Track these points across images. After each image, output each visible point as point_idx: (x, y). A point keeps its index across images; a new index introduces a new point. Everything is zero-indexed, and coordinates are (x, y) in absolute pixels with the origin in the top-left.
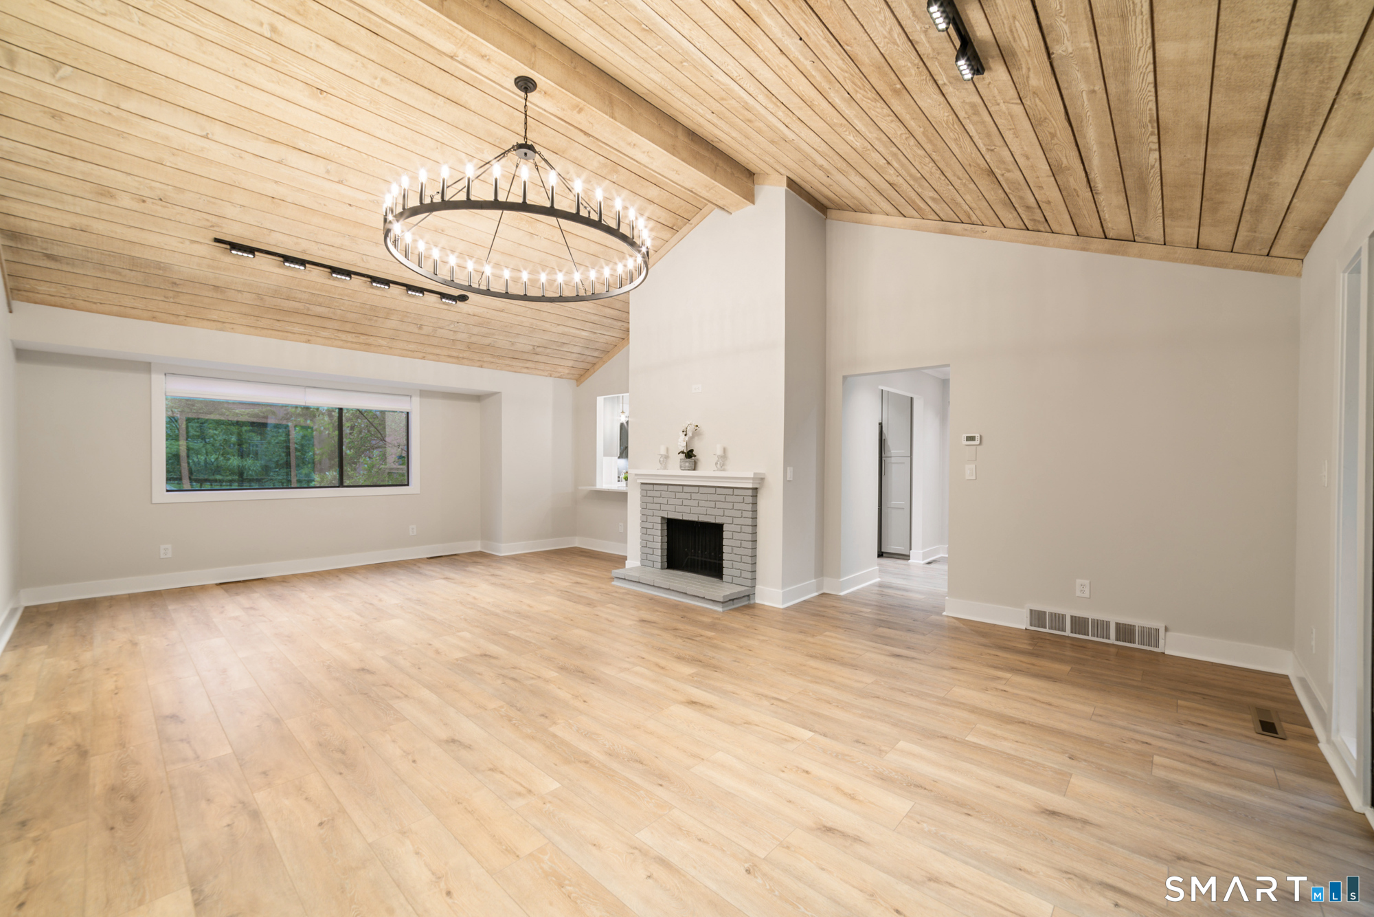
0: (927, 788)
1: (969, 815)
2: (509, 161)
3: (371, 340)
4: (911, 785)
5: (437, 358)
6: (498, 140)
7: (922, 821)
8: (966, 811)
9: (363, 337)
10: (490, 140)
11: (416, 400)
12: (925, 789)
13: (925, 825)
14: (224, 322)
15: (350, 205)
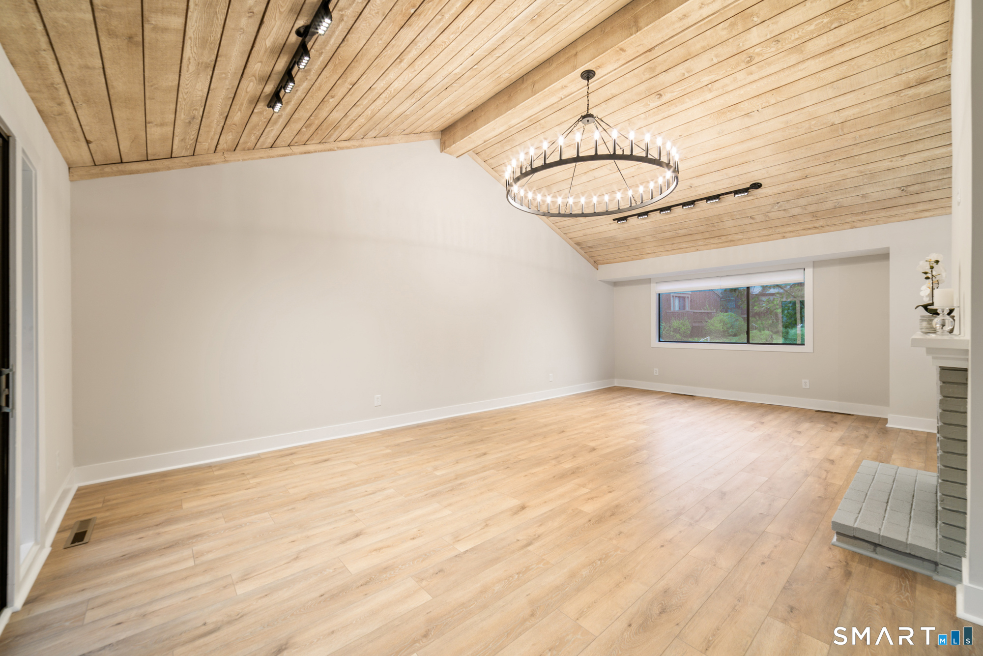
0: (362, 587)
1: (321, 596)
2: (666, 94)
3: (730, 238)
4: (370, 579)
5: (796, 233)
6: (647, 92)
7: (334, 571)
8: (325, 596)
9: (723, 238)
10: (644, 96)
11: (809, 271)
12: (362, 585)
13: (331, 571)
14: (655, 253)
15: (633, 177)
